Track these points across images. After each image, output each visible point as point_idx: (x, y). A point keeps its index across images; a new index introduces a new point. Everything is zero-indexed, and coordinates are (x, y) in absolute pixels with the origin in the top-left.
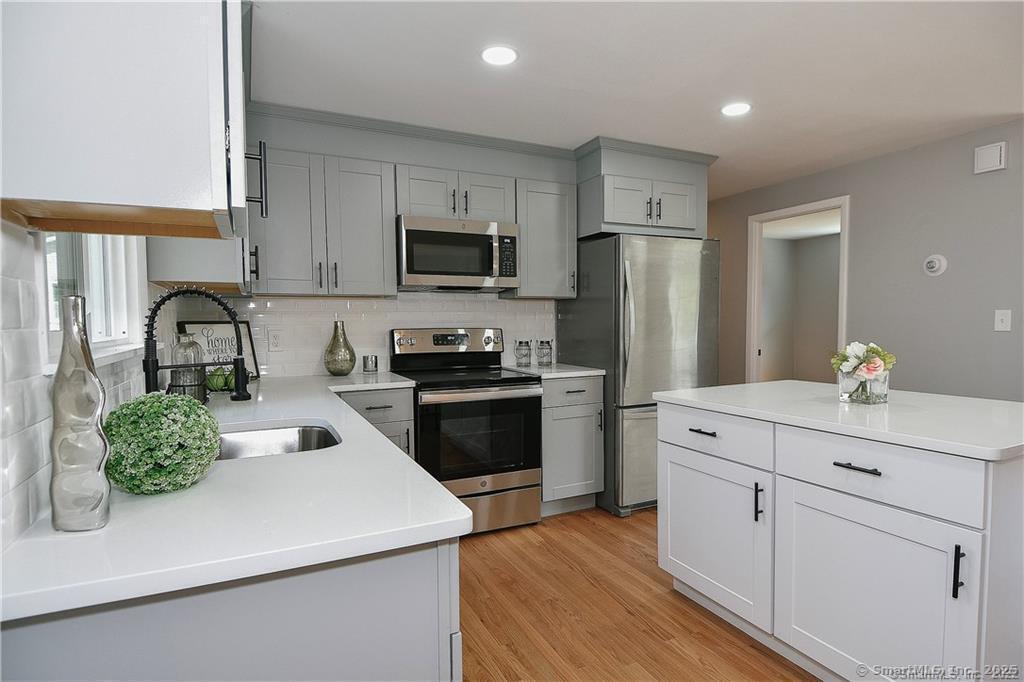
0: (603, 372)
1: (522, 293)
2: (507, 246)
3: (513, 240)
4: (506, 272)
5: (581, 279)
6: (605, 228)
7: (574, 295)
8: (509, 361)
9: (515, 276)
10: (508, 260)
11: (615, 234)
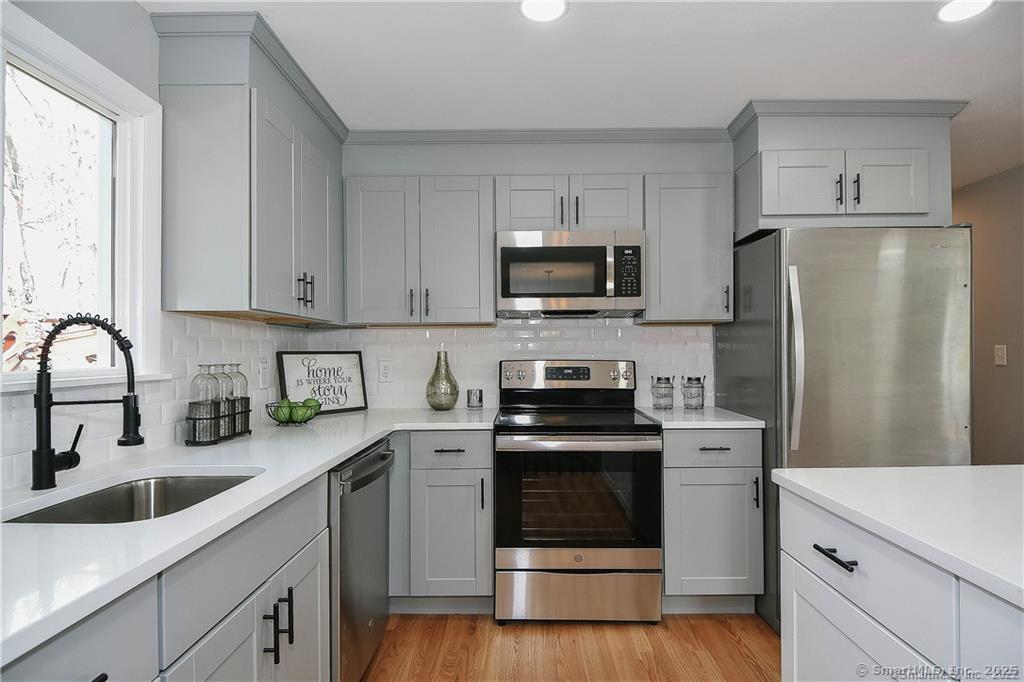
0: (761, 424)
1: (650, 316)
2: (629, 258)
3: (636, 250)
4: (626, 290)
5: (738, 296)
6: (764, 224)
7: (729, 317)
8: (644, 402)
9: (638, 294)
10: (629, 275)
11: (775, 230)
